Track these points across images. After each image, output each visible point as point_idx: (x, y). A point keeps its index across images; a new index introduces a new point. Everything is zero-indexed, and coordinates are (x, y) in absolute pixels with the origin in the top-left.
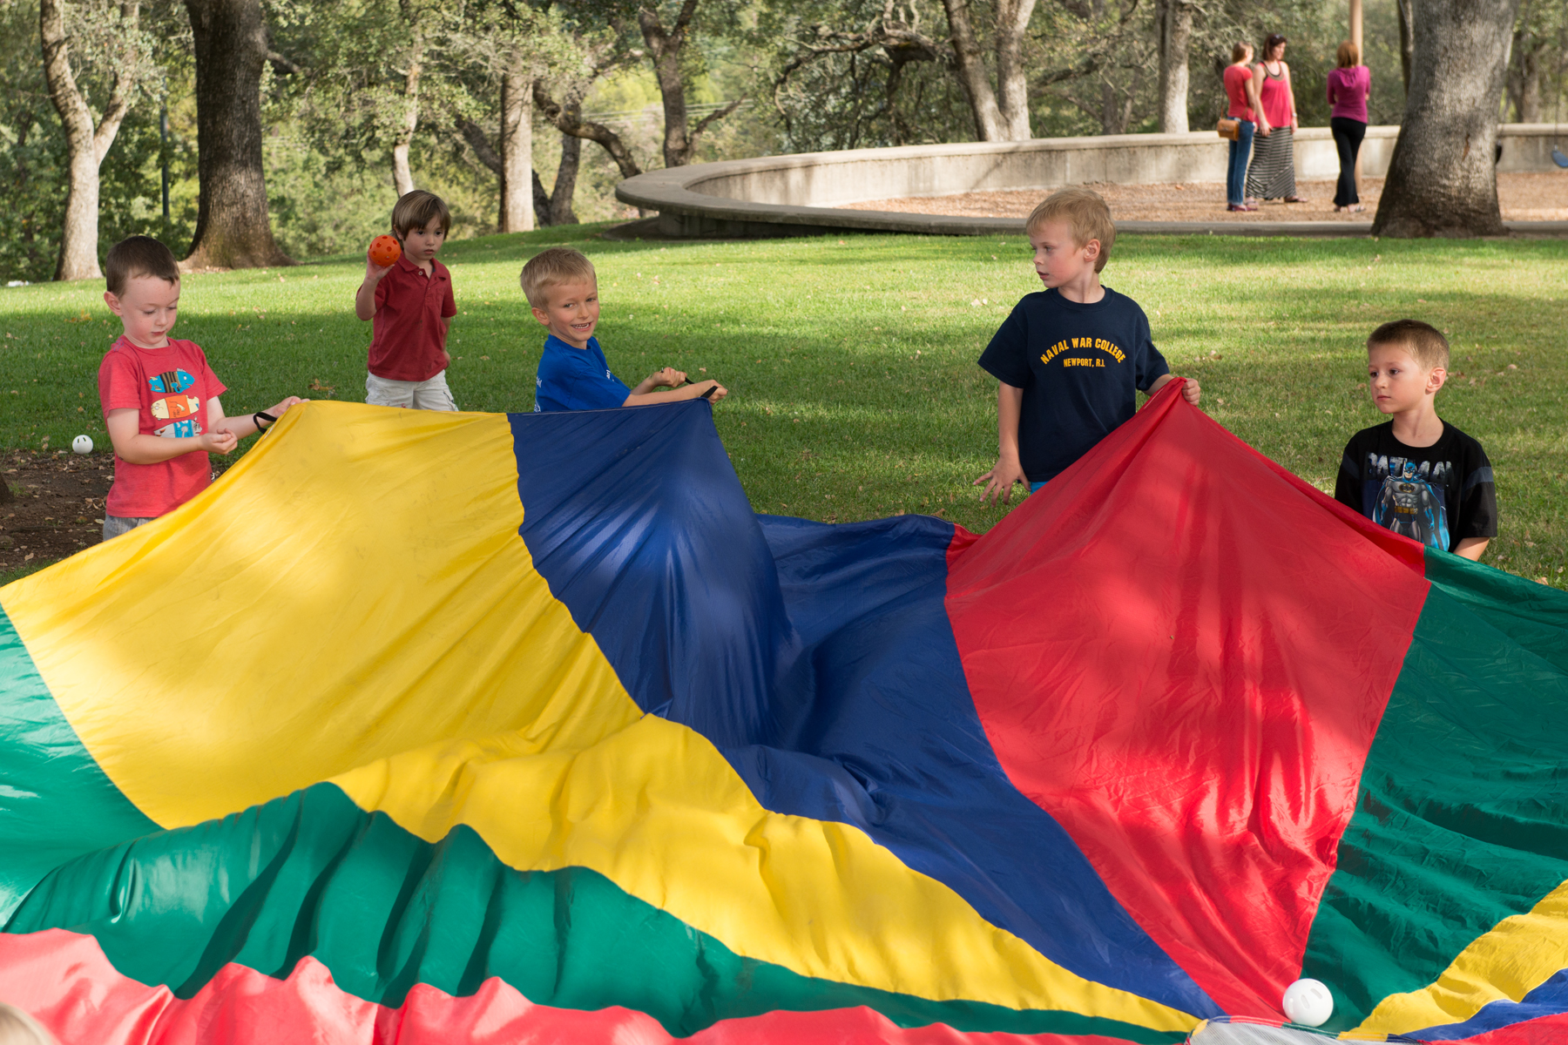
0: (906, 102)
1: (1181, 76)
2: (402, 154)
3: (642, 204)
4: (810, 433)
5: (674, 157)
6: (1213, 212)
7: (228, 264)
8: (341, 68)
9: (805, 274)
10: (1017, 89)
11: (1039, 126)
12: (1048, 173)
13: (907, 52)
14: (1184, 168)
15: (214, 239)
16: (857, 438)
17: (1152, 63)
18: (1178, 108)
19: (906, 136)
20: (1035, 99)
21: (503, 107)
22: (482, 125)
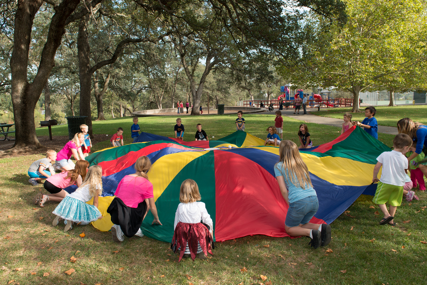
0: (152, 106)
1: (174, 104)
2: (112, 111)
3: (133, 114)
4: (155, 131)
5: (134, 111)
6: (177, 114)
7: (100, 120)
8: (107, 104)
9: (149, 119)
10: (161, 105)
11: (163, 108)
12: (164, 111)
13: (152, 102)
14: (175, 111)
15: (99, 118)
16: (159, 131)
17: (171, 103)
18: (173, 106)
19: (152, 109)
20: (162, 106)
21: (120, 107)
22: (118, 109)
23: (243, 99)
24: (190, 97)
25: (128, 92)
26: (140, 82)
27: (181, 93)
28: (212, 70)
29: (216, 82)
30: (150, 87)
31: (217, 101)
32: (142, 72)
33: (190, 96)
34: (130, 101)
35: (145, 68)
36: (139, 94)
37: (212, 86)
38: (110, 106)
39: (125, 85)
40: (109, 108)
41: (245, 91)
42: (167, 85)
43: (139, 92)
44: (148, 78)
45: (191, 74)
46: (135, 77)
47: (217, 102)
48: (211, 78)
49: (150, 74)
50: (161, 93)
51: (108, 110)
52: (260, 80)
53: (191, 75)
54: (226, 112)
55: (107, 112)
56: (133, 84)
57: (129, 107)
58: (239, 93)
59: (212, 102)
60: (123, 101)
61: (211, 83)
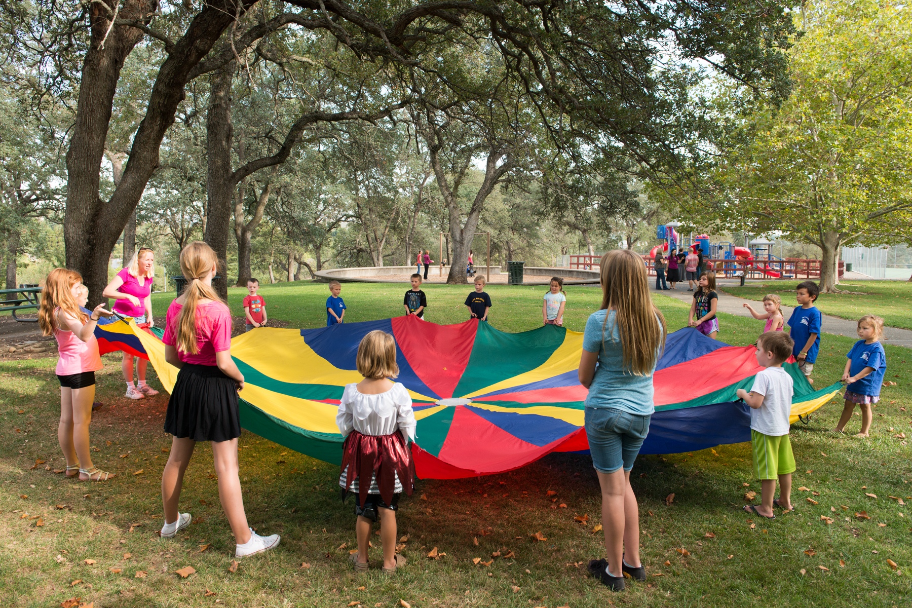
0: (360, 260)
2: (270, 267)
3: (318, 276)
5: (319, 269)
8: (259, 251)
10: (381, 258)
11: (384, 265)
12: (388, 273)
13: (360, 251)
15: (241, 282)
17: (404, 253)
18: (409, 262)
20: (384, 260)
21: (288, 258)
22: (284, 262)
23: (571, 251)
24: (447, 243)
25: (309, 226)
26: (338, 204)
27: (428, 231)
28: (501, 184)
29: (508, 211)
30: (358, 216)
31: (509, 254)
32: (342, 183)
33: (447, 240)
34: (311, 246)
35: (350, 173)
36: (333, 230)
37: (501, 219)
38: (266, 256)
39: (304, 209)
40: (264, 260)
41: (575, 233)
42: (398, 213)
43: (333, 225)
44: (355, 197)
45: (451, 190)
46: (325, 193)
47: (510, 256)
48: (497, 201)
49: (360, 186)
50: (383, 231)
51: (262, 264)
52: (608, 210)
53: (451, 194)
54: (526, 279)
55: (259, 268)
56: (321, 207)
57: (309, 258)
58: (561, 236)
59: (499, 256)
60: (297, 245)
61: (497, 213)
